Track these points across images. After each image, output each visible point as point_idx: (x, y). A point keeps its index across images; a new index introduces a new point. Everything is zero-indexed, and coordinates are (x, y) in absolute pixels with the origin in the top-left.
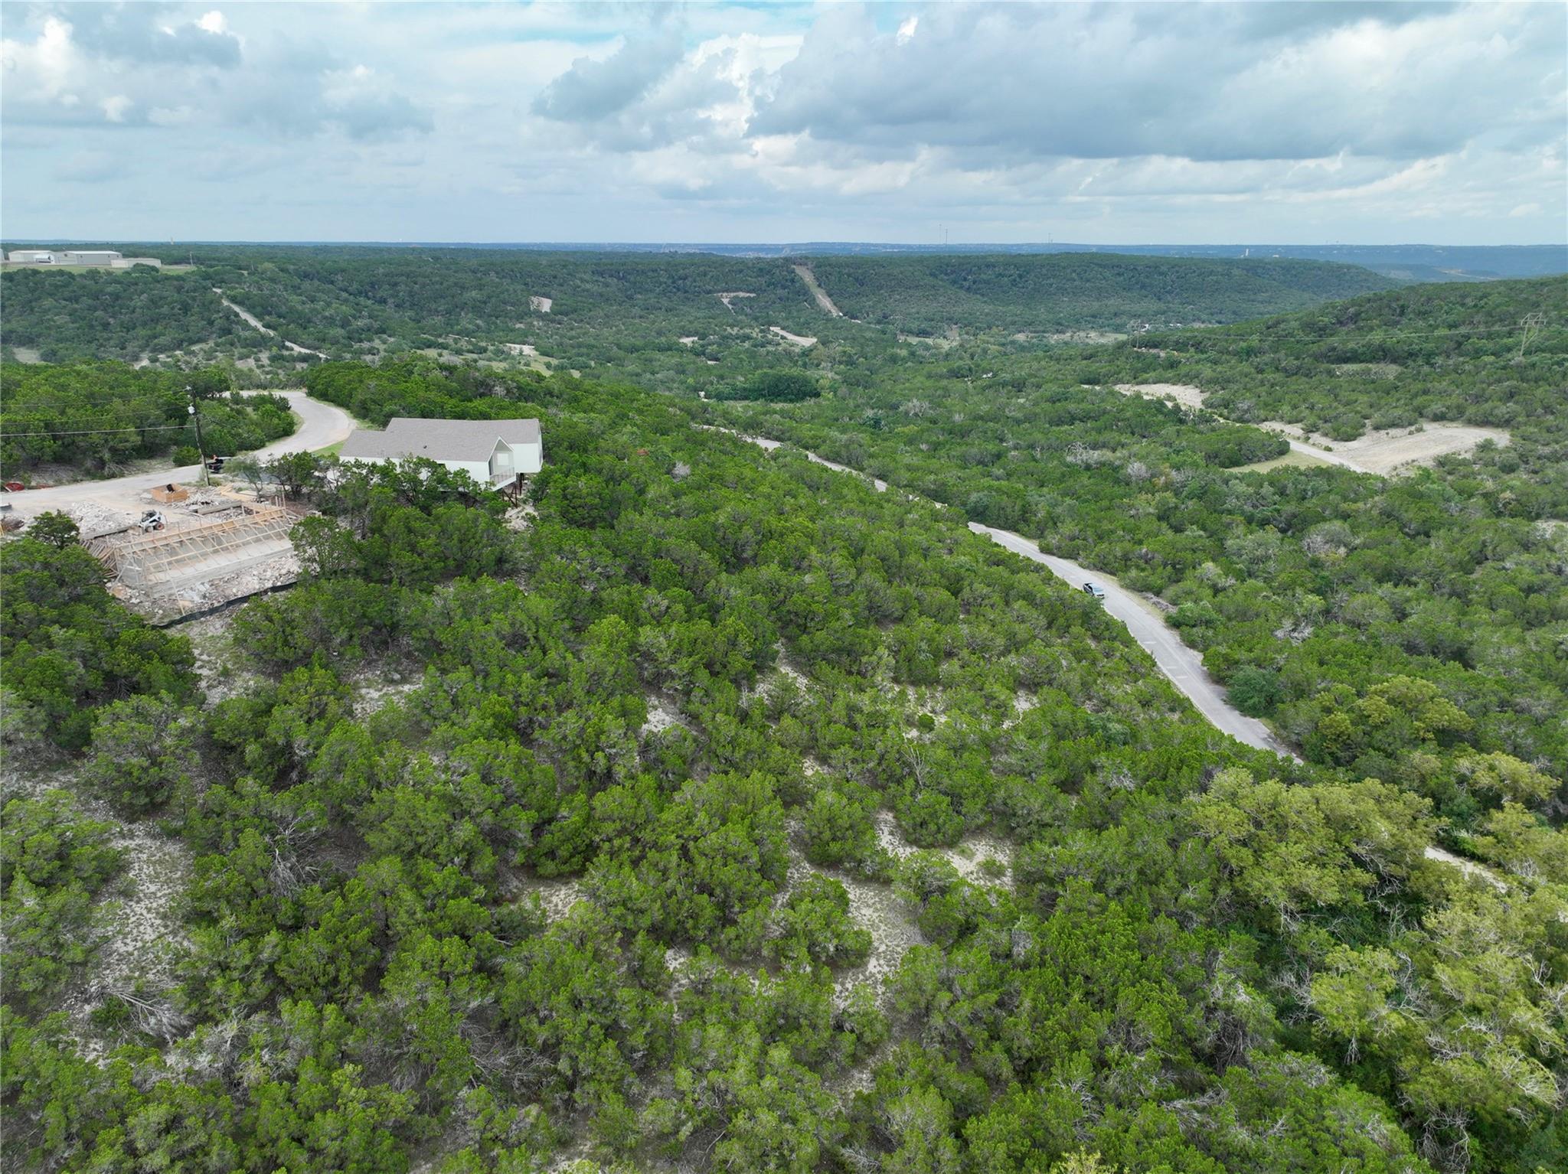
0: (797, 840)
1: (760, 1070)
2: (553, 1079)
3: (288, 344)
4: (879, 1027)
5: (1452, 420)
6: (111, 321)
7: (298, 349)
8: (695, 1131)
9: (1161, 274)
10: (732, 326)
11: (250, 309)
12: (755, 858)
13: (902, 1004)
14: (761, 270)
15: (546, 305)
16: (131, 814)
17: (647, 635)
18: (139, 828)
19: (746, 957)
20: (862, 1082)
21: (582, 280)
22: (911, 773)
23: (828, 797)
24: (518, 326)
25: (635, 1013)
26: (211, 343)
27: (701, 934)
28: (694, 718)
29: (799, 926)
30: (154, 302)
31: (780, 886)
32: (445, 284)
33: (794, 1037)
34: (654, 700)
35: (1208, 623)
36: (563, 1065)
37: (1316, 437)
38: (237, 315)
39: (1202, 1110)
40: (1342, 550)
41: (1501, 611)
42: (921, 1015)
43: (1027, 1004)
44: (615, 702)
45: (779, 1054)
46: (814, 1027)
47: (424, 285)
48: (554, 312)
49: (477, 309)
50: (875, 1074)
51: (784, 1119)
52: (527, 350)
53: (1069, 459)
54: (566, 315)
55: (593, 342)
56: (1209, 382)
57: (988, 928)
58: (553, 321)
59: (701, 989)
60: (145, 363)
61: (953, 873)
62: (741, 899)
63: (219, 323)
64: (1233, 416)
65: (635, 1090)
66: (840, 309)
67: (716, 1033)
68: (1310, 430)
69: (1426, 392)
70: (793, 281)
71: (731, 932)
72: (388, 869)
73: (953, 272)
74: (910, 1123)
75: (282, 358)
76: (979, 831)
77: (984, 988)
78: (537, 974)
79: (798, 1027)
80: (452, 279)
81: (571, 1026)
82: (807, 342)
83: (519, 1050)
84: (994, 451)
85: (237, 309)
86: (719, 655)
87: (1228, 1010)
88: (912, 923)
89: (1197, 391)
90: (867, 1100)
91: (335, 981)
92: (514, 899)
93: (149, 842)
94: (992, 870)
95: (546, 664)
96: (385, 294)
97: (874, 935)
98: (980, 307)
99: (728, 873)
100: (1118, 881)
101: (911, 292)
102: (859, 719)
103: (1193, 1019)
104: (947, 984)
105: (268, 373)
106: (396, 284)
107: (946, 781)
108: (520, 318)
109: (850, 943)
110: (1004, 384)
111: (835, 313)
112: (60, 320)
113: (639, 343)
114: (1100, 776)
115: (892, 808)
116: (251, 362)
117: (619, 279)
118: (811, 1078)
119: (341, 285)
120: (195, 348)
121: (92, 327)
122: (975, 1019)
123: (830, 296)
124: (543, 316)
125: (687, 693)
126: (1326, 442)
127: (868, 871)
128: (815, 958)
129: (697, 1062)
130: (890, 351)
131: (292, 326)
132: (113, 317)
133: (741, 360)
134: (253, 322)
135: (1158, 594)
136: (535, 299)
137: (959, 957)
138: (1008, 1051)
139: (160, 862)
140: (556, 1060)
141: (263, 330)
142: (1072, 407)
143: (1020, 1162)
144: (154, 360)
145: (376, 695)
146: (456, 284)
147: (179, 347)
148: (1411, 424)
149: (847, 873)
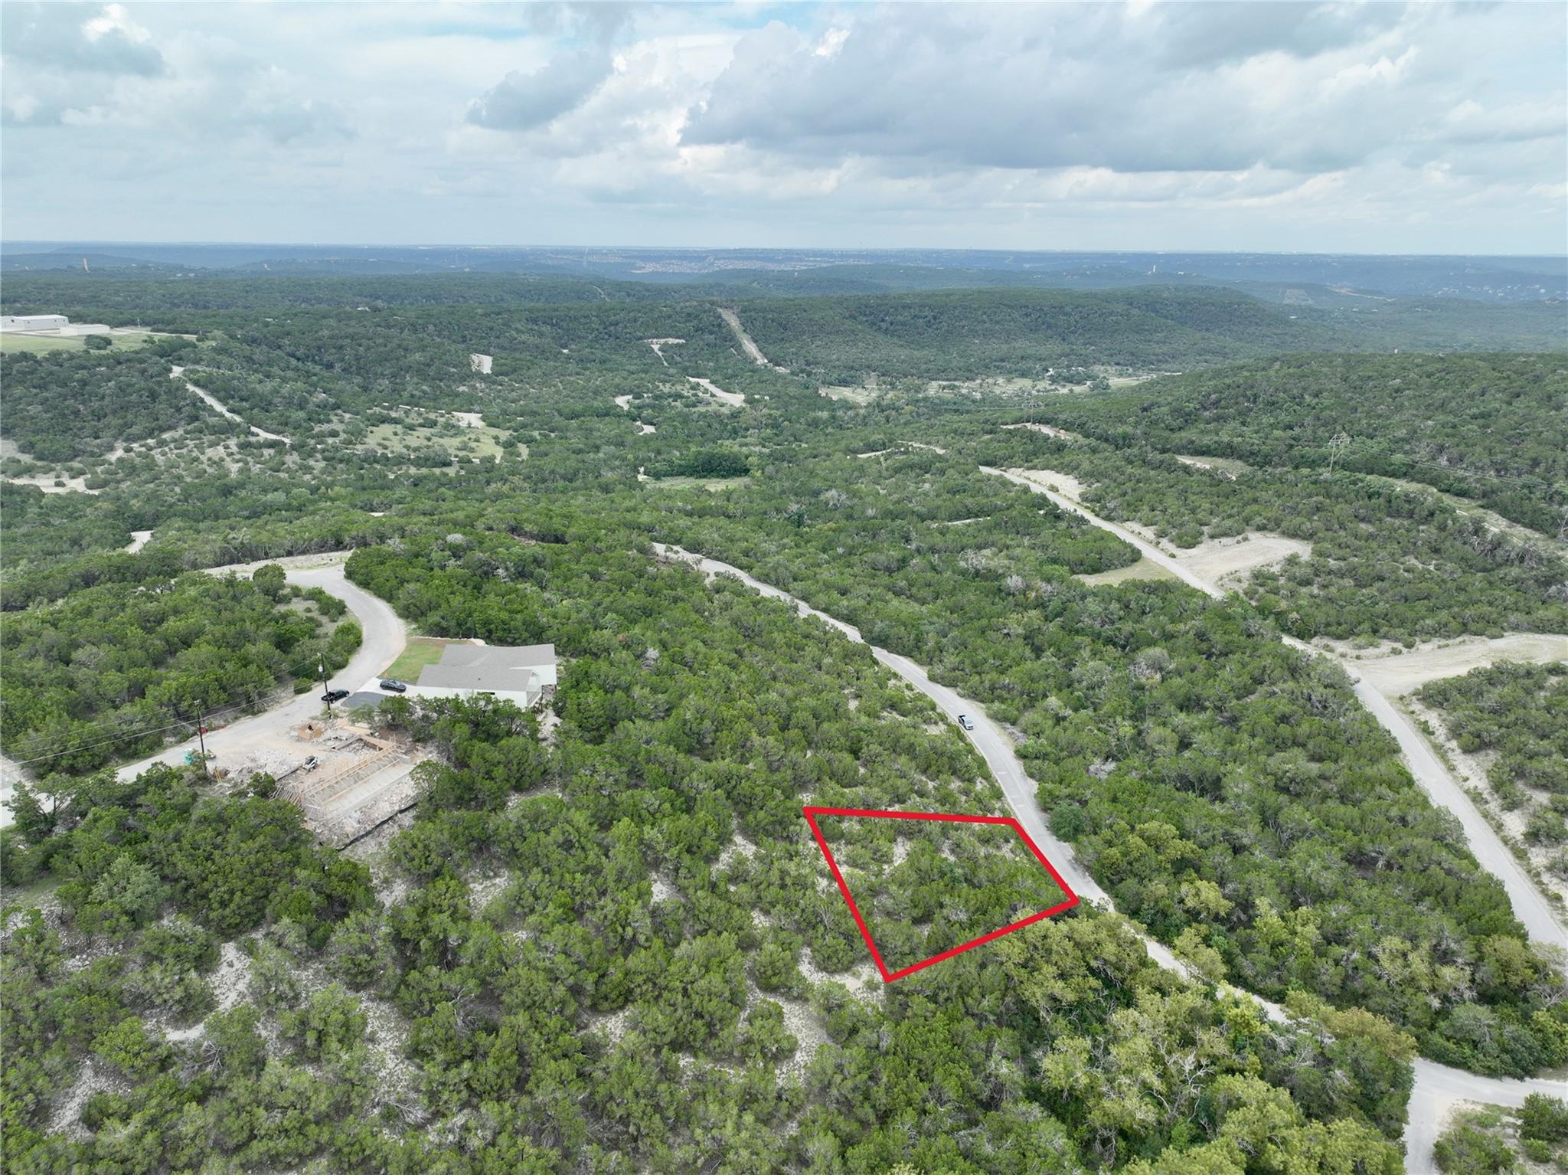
0: (751, 973)
1: (738, 1128)
2: (626, 1137)
3: (254, 429)
4: (802, 1096)
5: (1272, 531)
6: (81, 407)
7: (264, 435)
8: (706, 1160)
9: (1066, 314)
10: (664, 382)
11: (214, 393)
12: (727, 994)
13: (815, 1082)
14: (689, 315)
15: (485, 364)
16: (357, 987)
17: (649, 833)
18: (362, 994)
19: (724, 1057)
20: (792, 1129)
21: (518, 331)
22: (822, 921)
23: (769, 947)
24: (462, 389)
25: (668, 1098)
26: (181, 431)
27: (698, 1044)
28: (681, 890)
29: (755, 1037)
30: (122, 390)
31: (742, 1008)
32: (389, 346)
33: (755, 1106)
34: (654, 876)
35: (1045, 756)
36: (632, 1129)
37: (1164, 542)
38: (202, 401)
39: (974, 1136)
40: (1158, 676)
41: (1257, 739)
42: (826, 1087)
43: (885, 1079)
44: (634, 888)
45: (748, 1118)
46: (766, 1099)
47: (368, 349)
48: (495, 373)
49: (421, 372)
50: (800, 1124)
51: (752, 1153)
52: (473, 419)
53: (962, 564)
54: (507, 375)
55: (534, 407)
56: (1086, 475)
57: (864, 1032)
58: (494, 383)
59: (699, 1078)
60: (119, 453)
61: (847, 994)
62: (721, 1020)
63: (187, 410)
64: (1103, 514)
65: (671, 1141)
66: (766, 355)
67: (714, 1108)
68: (1161, 534)
69: (1255, 501)
70: (719, 325)
71: (715, 1042)
72: (521, 1019)
73: (871, 313)
74: (818, 1152)
75: (249, 445)
76: (864, 959)
77: (861, 1070)
78: (614, 1079)
79: (757, 1100)
80: (396, 341)
81: (637, 1108)
82: (737, 400)
83: (606, 1121)
84: (900, 557)
85: (200, 393)
86: (696, 841)
87: (997, 1077)
88: (821, 1027)
89: (1076, 482)
90: (795, 1139)
91: (501, 1087)
92: (586, 1026)
93: (370, 1004)
94: (871, 986)
95: (588, 862)
96: (331, 358)
97: (799, 1037)
98: (899, 353)
99: (712, 1006)
100: (946, 994)
101: (832, 337)
102: (788, 881)
103: (976, 1084)
104: (840, 1068)
105: (238, 461)
106: (341, 347)
107: (844, 926)
108: (463, 380)
109: (785, 1045)
110: (912, 467)
111: (761, 361)
112: (33, 410)
113: (579, 407)
114: (945, 911)
115: (809, 945)
116: (221, 449)
117: (553, 325)
118: (765, 1131)
119: (288, 350)
120: (166, 436)
121: (64, 416)
122: (855, 1089)
123: (755, 341)
124: (484, 378)
125: (677, 870)
126: (1172, 548)
127: (795, 994)
128: (764, 1055)
129: (704, 1123)
130: (812, 414)
131: (256, 411)
132: (83, 403)
133: (675, 427)
134: (219, 408)
135: (1013, 724)
136: (475, 358)
137: (847, 1052)
138: (873, 1107)
139: (380, 1017)
140: (627, 1126)
141: (228, 415)
142: (969, 501)
143: (873, 1169)
144: (128, 450)
145: (480, 888)
146: (399, 346)
147: (151, 435)
148: (1239, 534)
149: (782, 995)
